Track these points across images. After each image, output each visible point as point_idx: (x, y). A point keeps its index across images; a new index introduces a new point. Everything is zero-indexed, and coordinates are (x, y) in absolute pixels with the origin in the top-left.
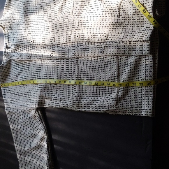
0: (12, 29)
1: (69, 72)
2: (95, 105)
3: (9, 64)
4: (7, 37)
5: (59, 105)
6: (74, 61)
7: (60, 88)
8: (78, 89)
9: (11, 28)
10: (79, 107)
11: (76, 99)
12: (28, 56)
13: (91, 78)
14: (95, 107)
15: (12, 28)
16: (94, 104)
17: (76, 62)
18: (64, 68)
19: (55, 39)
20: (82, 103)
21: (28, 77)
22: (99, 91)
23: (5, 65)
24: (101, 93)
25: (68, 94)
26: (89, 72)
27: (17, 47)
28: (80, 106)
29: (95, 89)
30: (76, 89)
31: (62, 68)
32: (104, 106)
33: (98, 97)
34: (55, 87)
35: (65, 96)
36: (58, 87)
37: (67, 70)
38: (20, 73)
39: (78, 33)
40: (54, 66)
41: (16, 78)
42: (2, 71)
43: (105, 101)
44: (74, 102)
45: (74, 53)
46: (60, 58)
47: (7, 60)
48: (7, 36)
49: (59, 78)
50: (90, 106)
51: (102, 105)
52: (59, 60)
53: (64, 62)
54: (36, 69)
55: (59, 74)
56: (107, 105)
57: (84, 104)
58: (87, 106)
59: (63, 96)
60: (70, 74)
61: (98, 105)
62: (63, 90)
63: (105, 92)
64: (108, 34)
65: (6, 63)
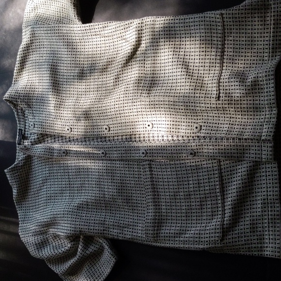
0: (30, 108)
1: (137, 183)
2: (186, 239)
3: (27, 163)
4: (22, 120)
5: (121, 235)
6: (144, 165)
7: (122, 207)
8: (153, 211)
9: (28, 105)
10: (157, 240)
11: (151, 228)
12: (64, 153)
13: (175, 194)
14: (186, 241)
15: (31, 106)
16: (183, 236)
17: (147, 166)
18: (128, 176)
19: (109, 127)
20: (163, 235)
21: (64, 186)
22: (190, 214)
23: (20, 164)
24: (195, 218)
25: (136, 218)
26: (171, 183)
27: (42, 137)
28: (159, 238)
29: (184, 211)
30: (151, 211)
31: (123, 175)
32: (202, 242)
33: (190, 225)
34: (113, 206)
35: (131, 220)
36: (117, 206)
37: (133, 179)
38: (49, 178)
39: (149, 120)
40: (110, 171)
41: (42, 185)
42: (17, 174)
43: (201, 232)
44: (149, 232)
45: (145, 153)
46: (120, 158)
47: (24, 156)
48: (22, 117)
49: (120, 191)
50: (176, 239)
51: (197, 239)
52: (118, 162)
53: (127, 166)
54: (78, 174)
55: (120, 185)
56: (207, 239)
57: (167, 237)
58: (171, 239)
59: (127, 220)
60: (138, 186)
61: (191, 239)
62: (127, 210)
63: (201, 218)
64: (201, 124)
65: (23, 162)
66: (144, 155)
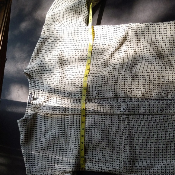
0: (42, 79)
1: (118, 130)
2: (154, 171)
3: (34, 118)
4: (33, 87)
5: (104, 168)
6: (124, 118)
7: (104, 147)
8: (129, 150)
9: (40, 77)
10: (132, 172)
11: (128, 163)
12: (63, 110)
13: (147, 139)
14: (155, 172)
15: (42, 78)
16: (153, 168)
17: (126, 119)
18: (110, 125)
19: (99, 92)
20: (137, 168)
21: (60, 134)
22: (158, 154)
23: (30, 118)
24: (161, 156)
25: (115, 156)
26: (144, 131)
27: (48, 99)
28: (133, 170)
29: (153, 151)
30: (127, 150)
31: (107, 125)
32: (168, 172)
33: (157, 161)
34: (98, 147)
35: (111, 158)
36: (101, 147)
37: (114, 128)
38: (49, 129)
39: (129, 87)
40: (97, 122)
41: (43, 134)
42: (26, 124)
43: (167, 166)
44: (126, 165)
45: (125, 109)
46: (106, 113)
47: (33, 113)
48: (33, 86)
49: (104, 136)
50: (147, 171)
51: (164, 171)
52: (104, 116)
53: (110, 119)
54: (72, 124)
55: (104, 132)
56: (171, 171)
57: (140, 169)
58: (143, 171)
59: (108, 157)
60: (118, 133)
61: (159, 171)
62: (108, 150)
63: (166, 156)
65: (31, 116)
66: (124, 111)
